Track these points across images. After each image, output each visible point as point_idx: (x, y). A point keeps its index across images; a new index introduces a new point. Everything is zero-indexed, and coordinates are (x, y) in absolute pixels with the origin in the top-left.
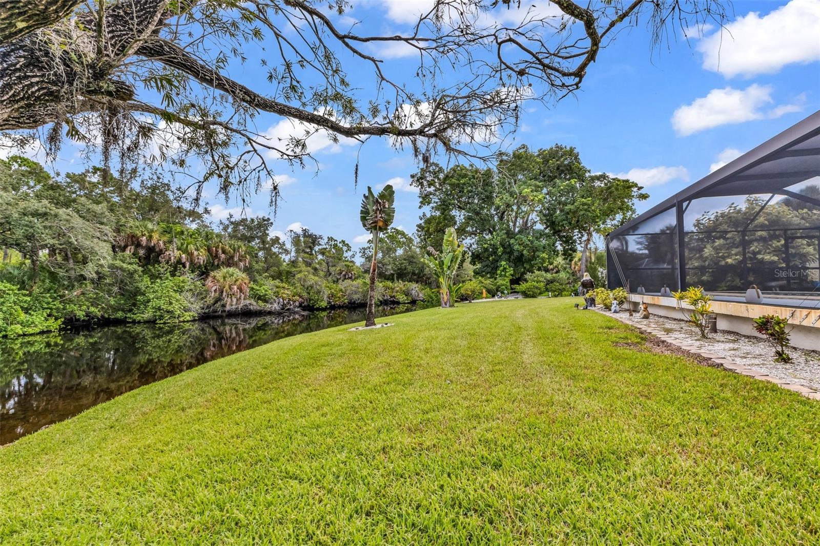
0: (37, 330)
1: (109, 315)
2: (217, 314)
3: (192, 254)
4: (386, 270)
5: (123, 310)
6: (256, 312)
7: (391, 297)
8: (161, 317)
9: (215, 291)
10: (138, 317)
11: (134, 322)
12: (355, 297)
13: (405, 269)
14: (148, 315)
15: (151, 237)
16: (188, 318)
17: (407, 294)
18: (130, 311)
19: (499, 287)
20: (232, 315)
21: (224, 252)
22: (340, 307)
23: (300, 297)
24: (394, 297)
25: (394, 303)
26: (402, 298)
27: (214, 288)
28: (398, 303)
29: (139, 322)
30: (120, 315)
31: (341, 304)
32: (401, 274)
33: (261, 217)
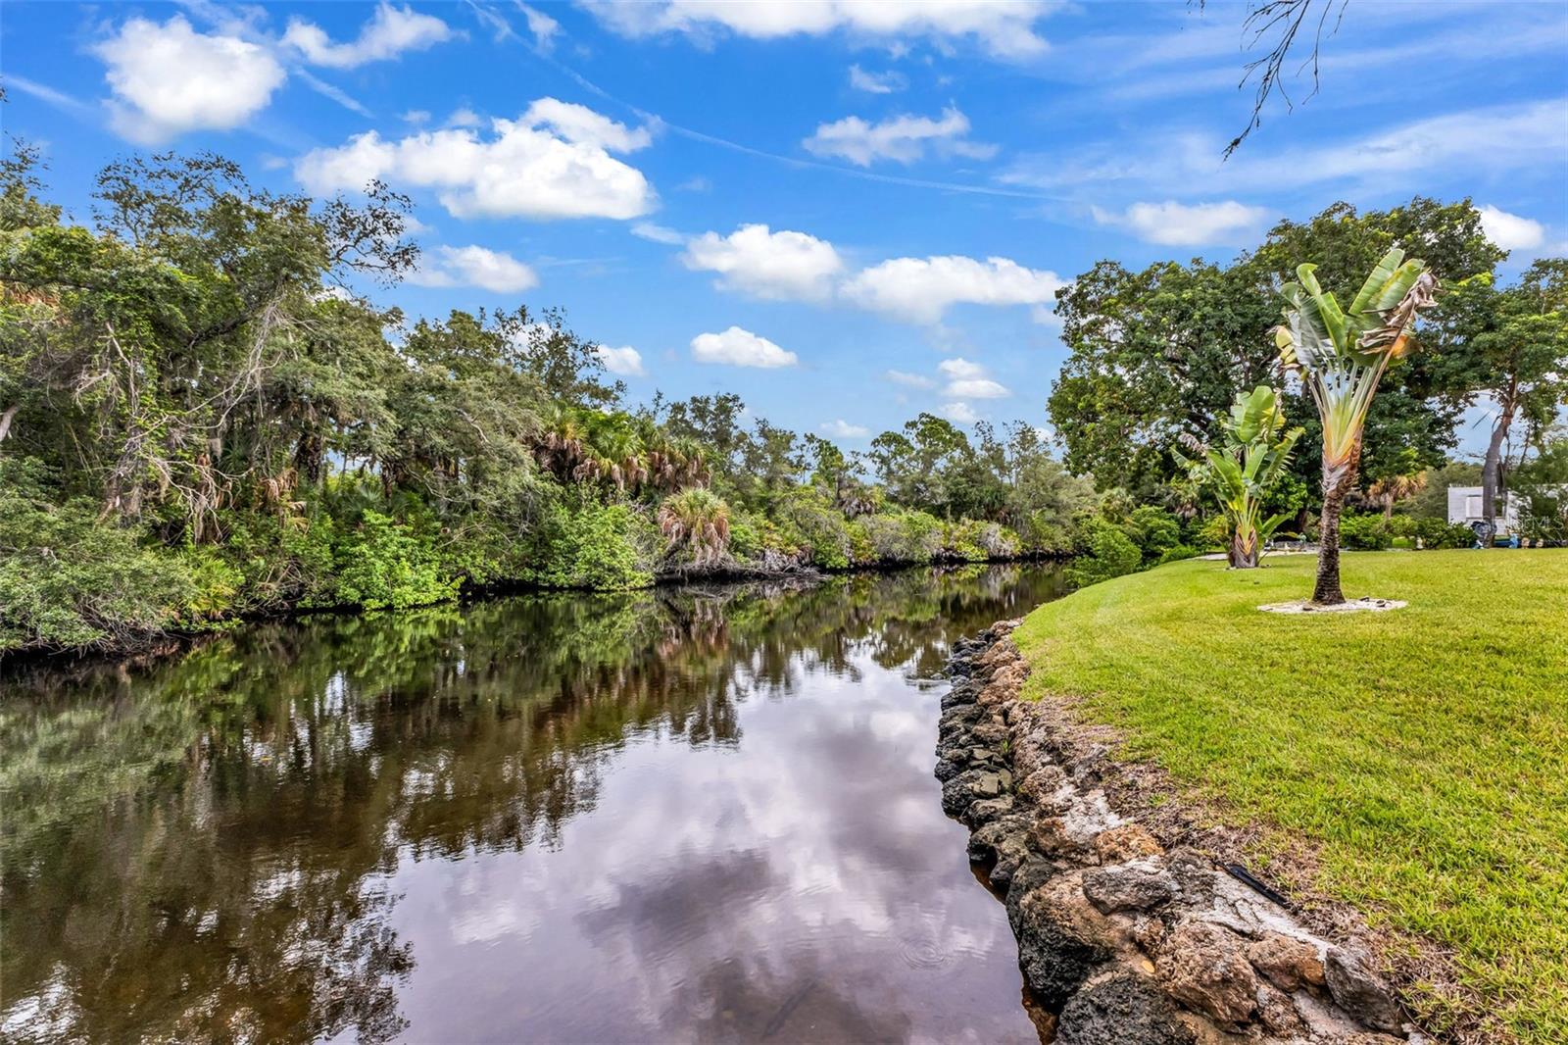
0: (433, 599)
1: (511, 574)
2: (673, 576)
3: (629, 463)
4: (934, 495)
5: (530, 566)
6: (734, 573)
7: (947, 550)
8: (599, 580)
9: (678, 532)
10: (561, 578)
11: (553, 589)
12: (896, 547)
13: (965, 495)
14: (579, 575)
15: (563, 432)
16: (643, 584)
17: (979, 543)
18: (540, 568)
19: (1152, 531)
20: (696, 578)
21: (672, 460)
22: (865, 568)
23: (799, 546)
24: (951, 549)
25: (951, 561)
26: (969, 551)
27: (675, 528)
28: (963, 561)
29: (561, 589)
30: (529, 574)
31: (868, 562)
32: (958, 506)
33: (721, 395)
